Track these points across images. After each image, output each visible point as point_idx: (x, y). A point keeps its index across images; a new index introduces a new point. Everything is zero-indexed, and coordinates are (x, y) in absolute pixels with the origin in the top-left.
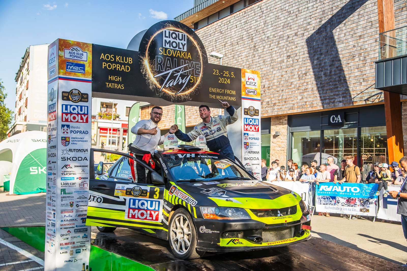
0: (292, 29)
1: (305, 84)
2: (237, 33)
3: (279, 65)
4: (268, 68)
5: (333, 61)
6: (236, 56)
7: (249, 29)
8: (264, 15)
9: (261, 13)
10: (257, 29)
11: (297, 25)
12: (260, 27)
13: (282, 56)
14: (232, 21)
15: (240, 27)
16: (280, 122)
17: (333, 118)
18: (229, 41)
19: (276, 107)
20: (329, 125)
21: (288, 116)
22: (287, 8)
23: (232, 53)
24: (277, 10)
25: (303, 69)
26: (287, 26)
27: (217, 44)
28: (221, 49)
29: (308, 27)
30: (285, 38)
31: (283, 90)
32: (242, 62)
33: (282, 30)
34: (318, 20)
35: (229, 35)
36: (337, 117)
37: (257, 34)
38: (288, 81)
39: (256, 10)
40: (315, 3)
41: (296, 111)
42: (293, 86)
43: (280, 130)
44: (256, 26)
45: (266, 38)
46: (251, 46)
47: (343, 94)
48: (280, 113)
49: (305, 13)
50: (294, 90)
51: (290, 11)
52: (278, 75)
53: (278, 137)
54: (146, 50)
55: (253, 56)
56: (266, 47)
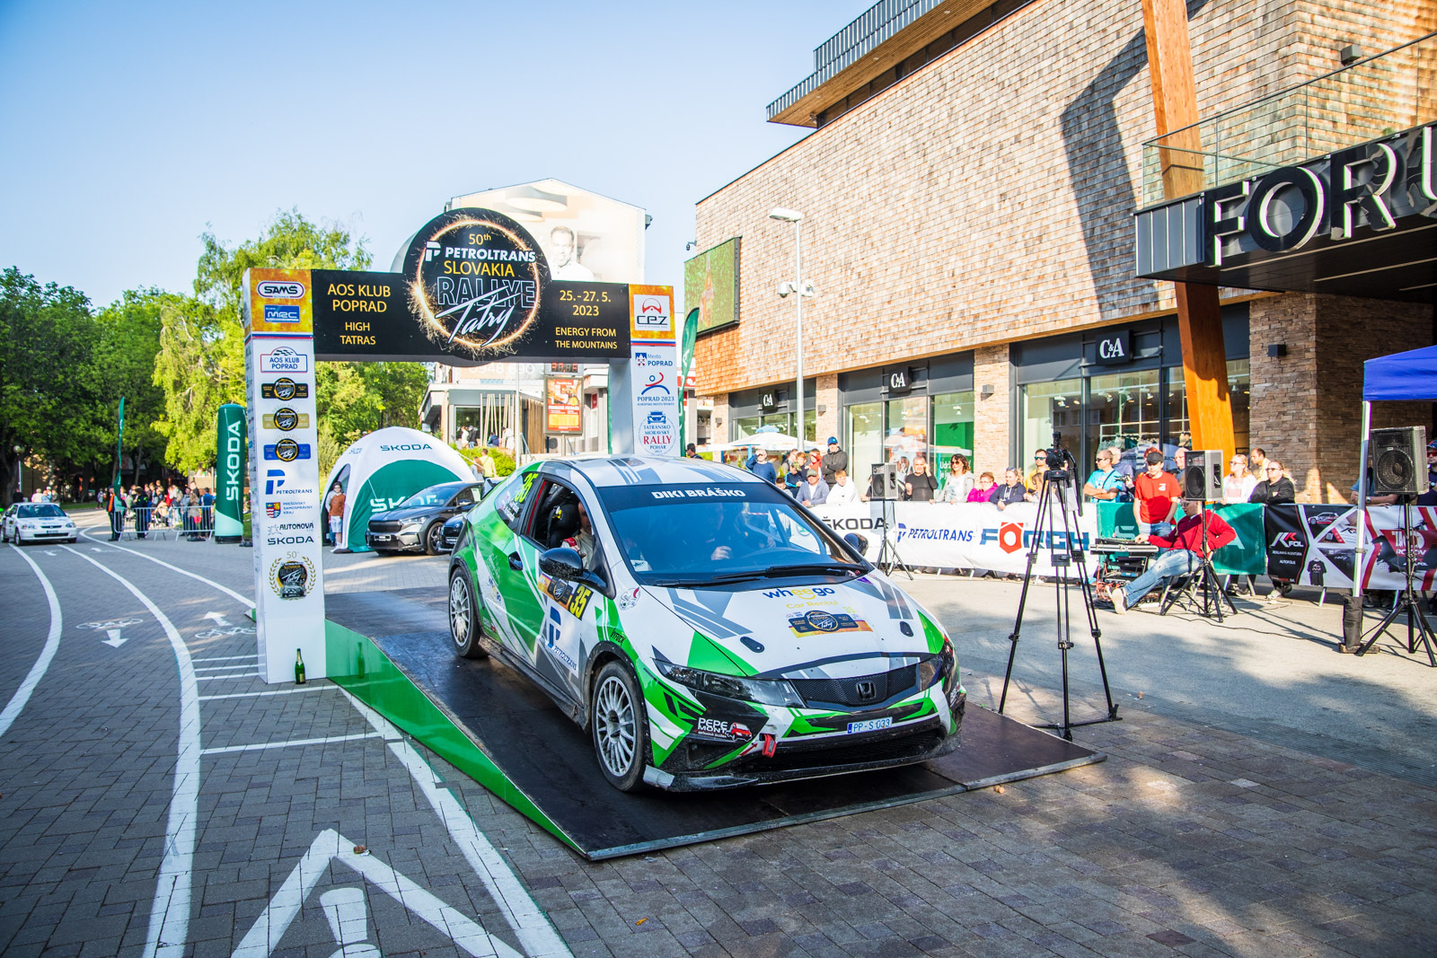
0: (1009, 127)
1: (1040, 264)
2: (893, 142)
3: (983, 219)
4: (961, 228)
5: (1096, 203)
6: (892, 200)
7: (917, 130)
8: (947, 93)
9: (942, 89)
10: (933, 128)
11: (1019, 115)
12: (940, 125)
13: (989, 195)
14: (879, 112)
15: (897, 127)
16: (994, 362)
17: (1106, 347)
18: (876, 163)
19: (979, 325)
20: (1097, 364)
21: (1010, 344)
22: (996, 74)
23: (884, 191)
24: (975, 79)
25: (1035, 225)
26: (997, 117)
27: (851, 170)
28: (859, 184)
29: (1043, 119)
30: (995, 149)
31: (992, 281)
32: (904, 215)
33: (987, 130)
34: (1064, 102)
35: (874, 146)
36: (1113, 343)
37: (934, 141)
38: (1001, 257)
39: (931, 82)
40: (1054, 59)
41: (1023, 332)
42: (1014, 270)
43: (994, 381)
44: (932, 122)
45: (954, 152)
46: (922, 174)
47: (1119, 285)
48: (989, 339)
49: (1035, 84)
50: (1016, 279)
51: (1003, 82)
52: (981, 242)
53: (990, 398)
54: (416, 268)
55: (928, 197)
56: (956, 173)
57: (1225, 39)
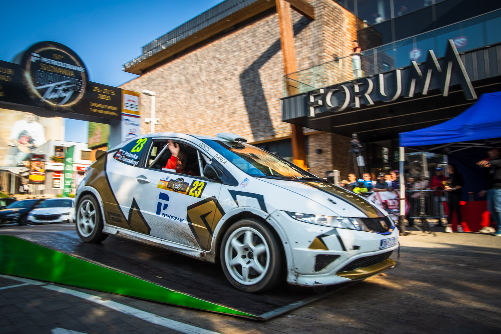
3: (212, 106)
7: (187, 74)
8: (199, 62)
12: (196, 73)
13: (215, 97)
22: (218, 56)
23: (173, 95)
27: (160, 87)
32: (181, 104)
33: (214, 75)
35: (169, 79)
39: (193, 58)
45: (201, 82)
46: (189, 90)
54: (27, 64)
57: (300, 49)
